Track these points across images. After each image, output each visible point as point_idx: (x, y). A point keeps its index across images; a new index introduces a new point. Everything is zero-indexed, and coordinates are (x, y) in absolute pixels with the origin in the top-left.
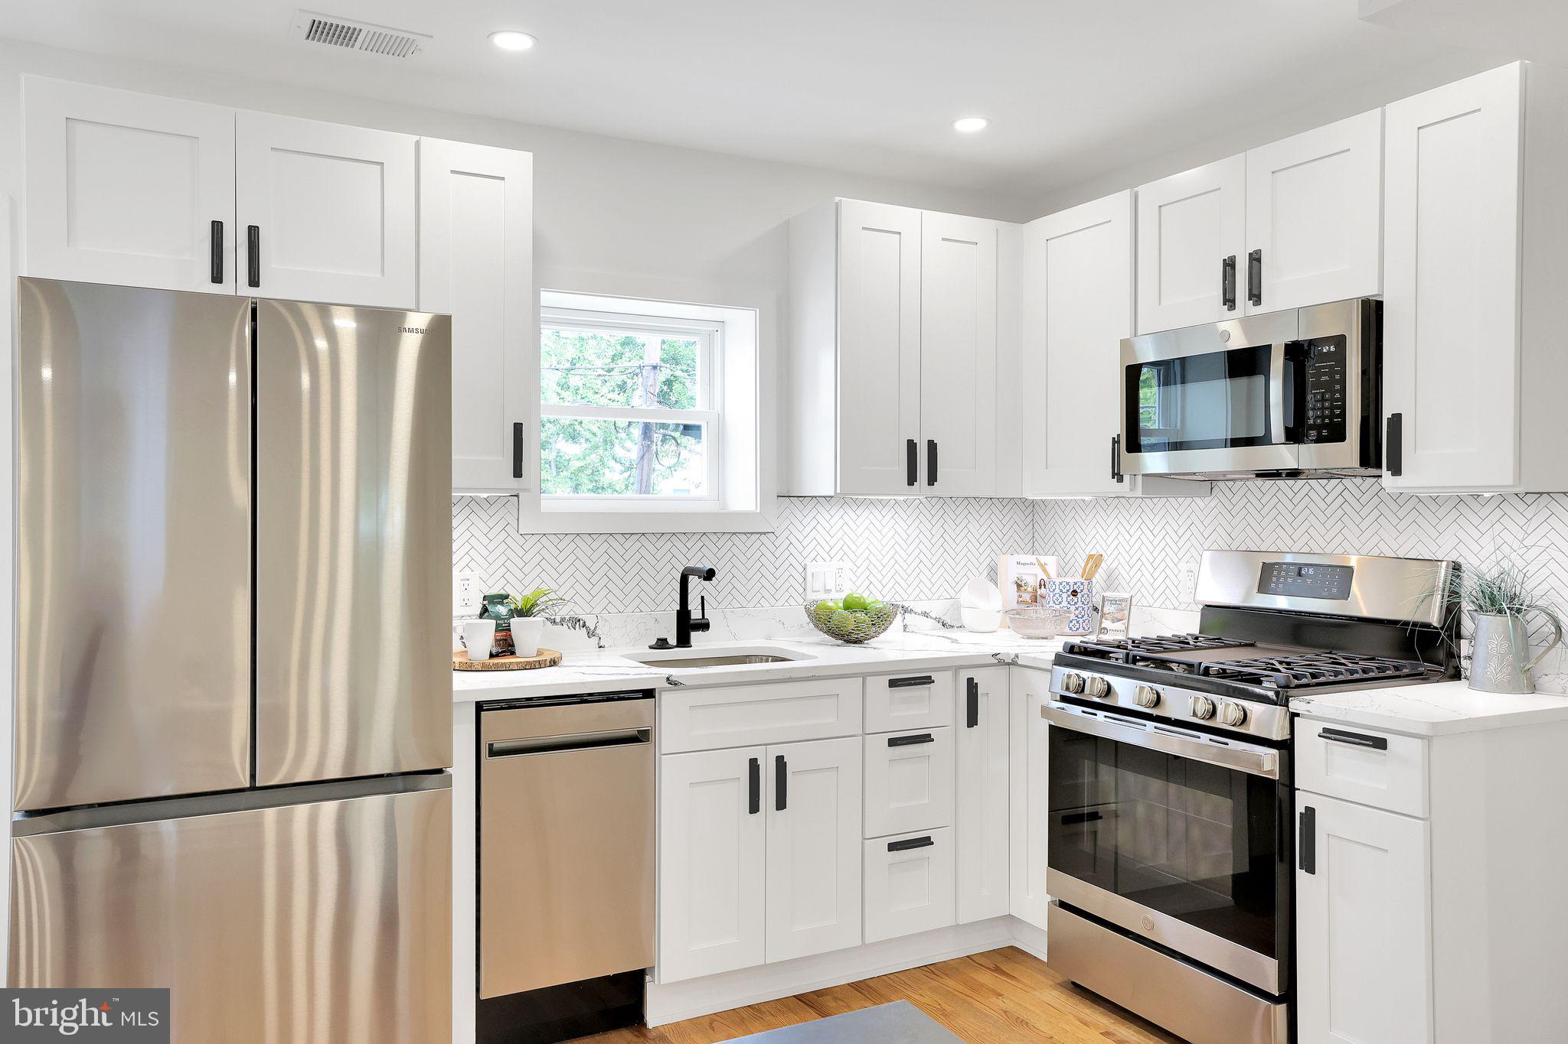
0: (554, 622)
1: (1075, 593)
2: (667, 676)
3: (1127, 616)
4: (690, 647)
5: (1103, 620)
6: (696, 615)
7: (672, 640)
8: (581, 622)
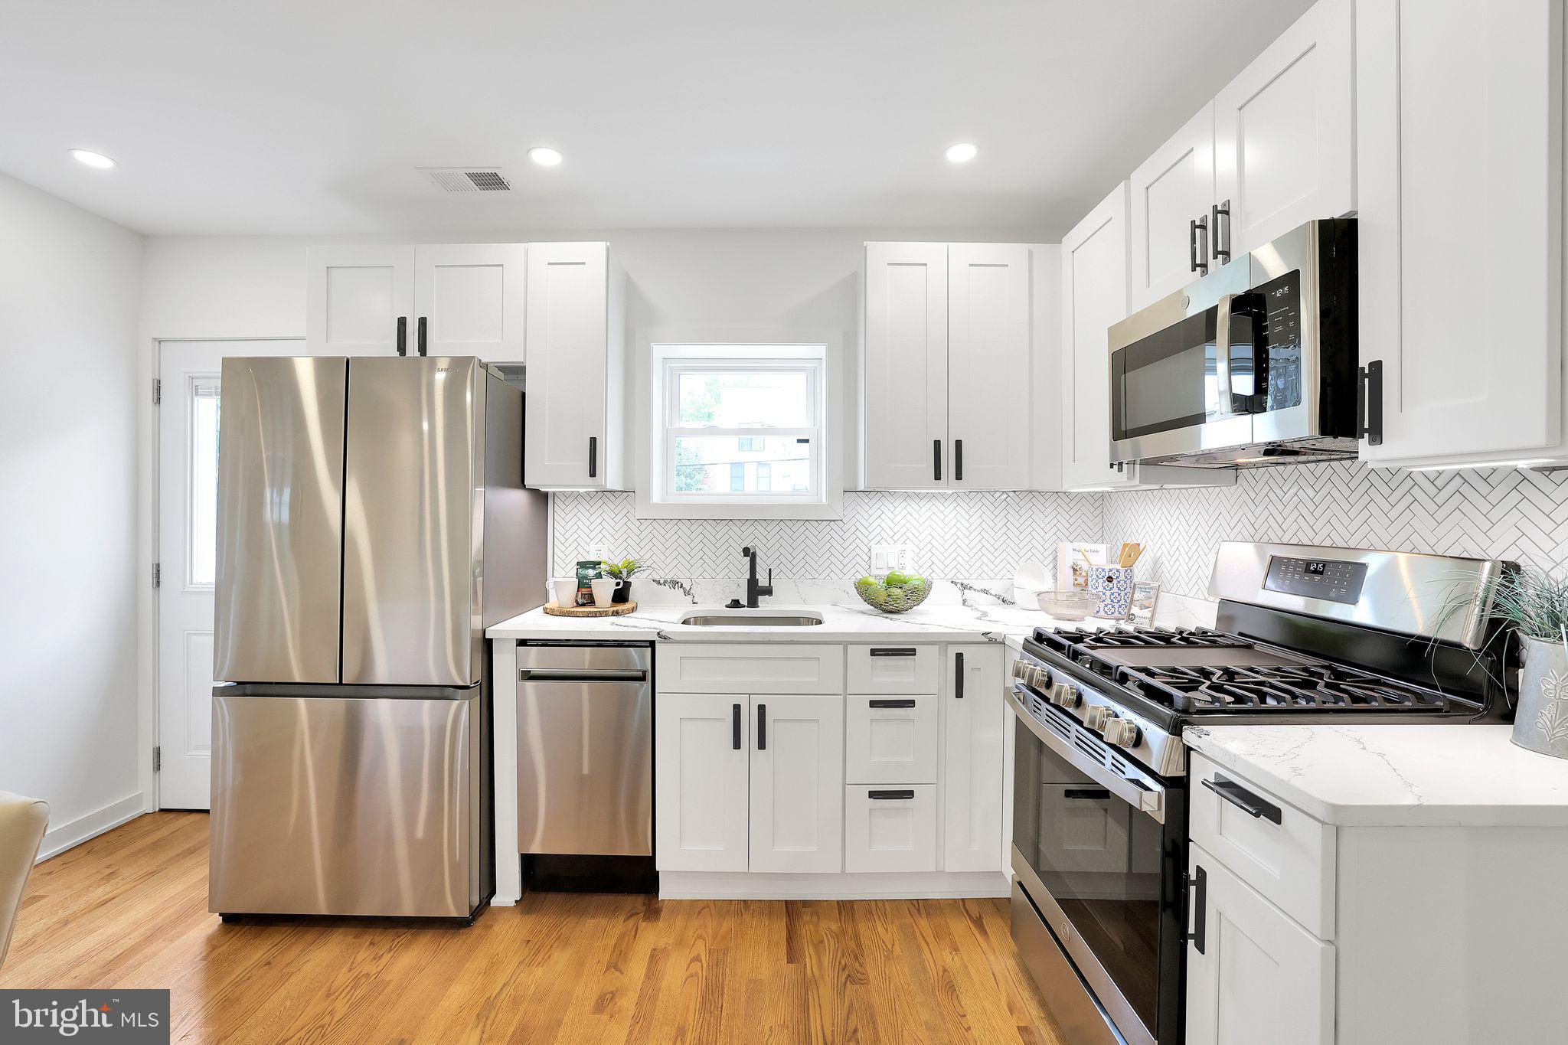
0: (659, 583)
1: (1110, 579)
2: (658, 631)
3: (1153, 604)
4: (758, 607)
5: (1132, 606)
6: (763, 582)
7: (744, 601)
8: (680, 584)
